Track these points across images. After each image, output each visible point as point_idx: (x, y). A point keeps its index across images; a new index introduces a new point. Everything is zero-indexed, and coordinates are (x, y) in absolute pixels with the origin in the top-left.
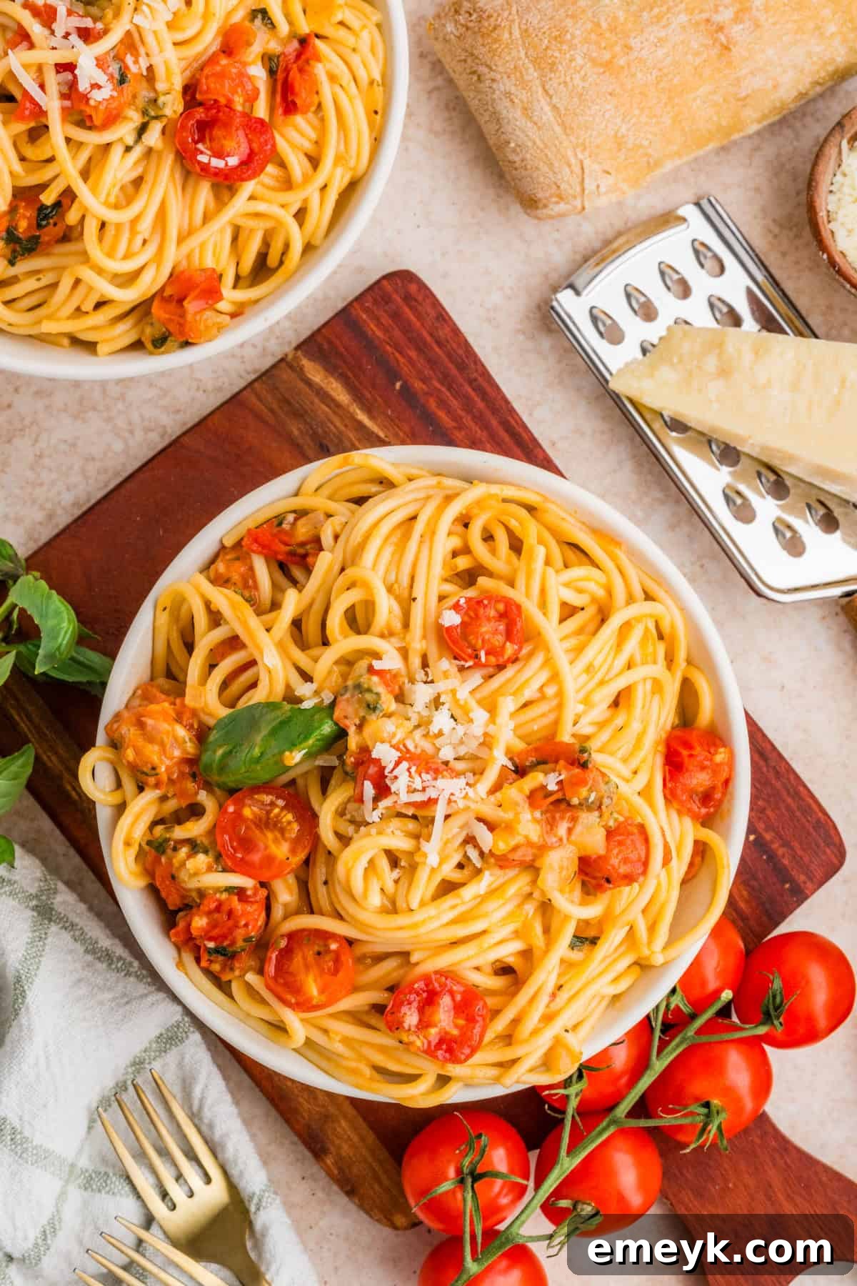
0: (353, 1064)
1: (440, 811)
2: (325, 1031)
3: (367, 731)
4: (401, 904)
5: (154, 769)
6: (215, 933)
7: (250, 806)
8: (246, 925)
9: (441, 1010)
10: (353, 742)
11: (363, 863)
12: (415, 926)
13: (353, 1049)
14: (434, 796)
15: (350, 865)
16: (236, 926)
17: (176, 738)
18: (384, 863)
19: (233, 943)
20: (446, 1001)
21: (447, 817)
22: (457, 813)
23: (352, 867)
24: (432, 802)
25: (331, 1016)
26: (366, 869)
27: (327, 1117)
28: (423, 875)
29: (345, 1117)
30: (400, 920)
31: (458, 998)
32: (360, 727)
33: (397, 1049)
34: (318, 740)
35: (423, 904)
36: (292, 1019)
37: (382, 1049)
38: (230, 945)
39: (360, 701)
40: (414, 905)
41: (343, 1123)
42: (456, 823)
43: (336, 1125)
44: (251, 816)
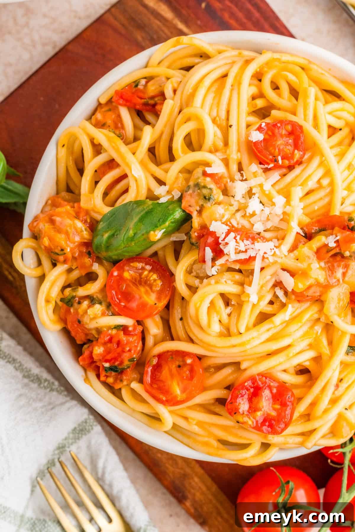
0: (206, 439)
1: (257, 265)
2: (186, 418)
3: (205, 214)
4: (233, 330)
5: (62, 250)
6: (109, 357)
7: (128, 271)
8: (130, 351)
9: (264, 400)
10: (196, 222)
11: (206, 304)
12: (243, 344)
13: (204, 429)
14: (253, 255)
15: (198, 305)
16: (123, 352)
17: (76, 229)
18: (220, 303)
19: (122, 363)
20: (266, 393)
21: (262, 269)
22: (268, 266)
23: (199, 307)
24: (252, 259)
25: (189, 408)
26: (209, 308)
27: (185, 476)
28: (247, 309)
29: (196, 474)
30: (234, 340)
31: (275, 391)
32: (200, 212)
33: (234, 427)
34: (172, 223)
35: (248, 329)
36: (163, 411)
37: (225, 428)
38: (119, 365)
39: (199, 194)
40: (242, 330)
41: (196, 479)
42: (268, 272)
43: (191, 481)
44: (129, 278)
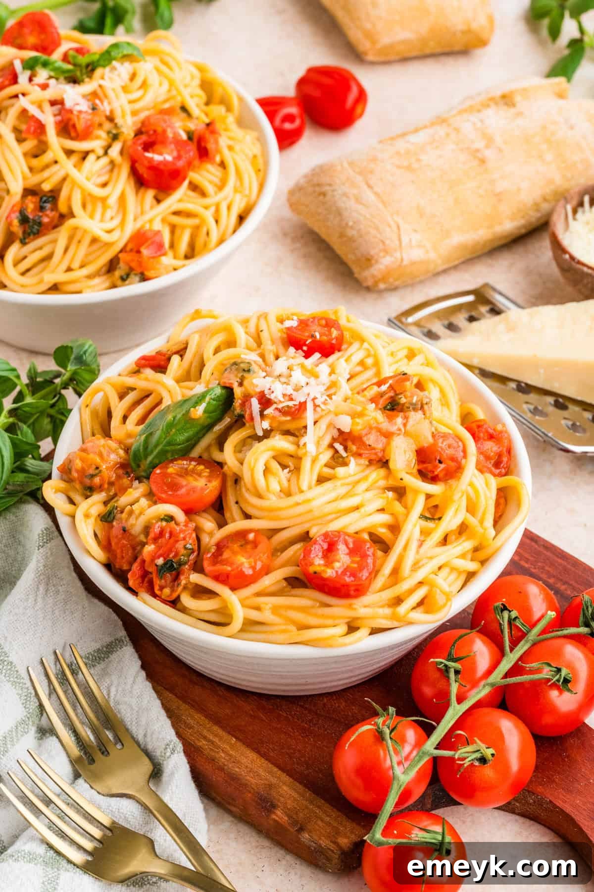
1: (310, 416)
2: (258, 609)
3: (247, 383)
4: (294, 489)
5: (97, 468)
6: (161, 552)
7: (172, 467)
8: (184, 539)
9: (340, 552)
10: (238, 393)
11: (260, 468)
12: (308, 501)
13: (280, 615)
14: (303, 400)
15: (252, 464)
16: (177, 541)
18: (275, 466)
19: (176, 555)
20: (342, 548)
21: (315, 423)
22: (321, 417)
23: (254, 467)
24: (302, 406)
25: (259, 594)
26: (264, 471)
28: (306, 464)
30: (298, 498)
31: (351, 545)
32: (241, 384)
35: (310, 488)
38: (175, 557)
40: (304, 488)
42: (323, 424)
44: (174, 472)
